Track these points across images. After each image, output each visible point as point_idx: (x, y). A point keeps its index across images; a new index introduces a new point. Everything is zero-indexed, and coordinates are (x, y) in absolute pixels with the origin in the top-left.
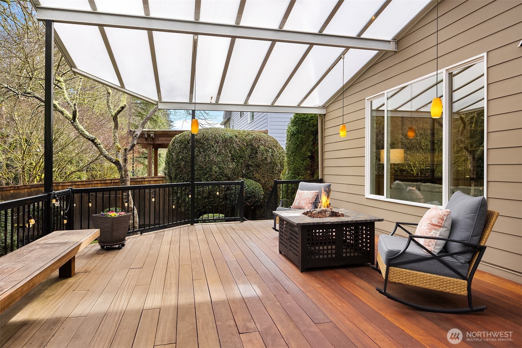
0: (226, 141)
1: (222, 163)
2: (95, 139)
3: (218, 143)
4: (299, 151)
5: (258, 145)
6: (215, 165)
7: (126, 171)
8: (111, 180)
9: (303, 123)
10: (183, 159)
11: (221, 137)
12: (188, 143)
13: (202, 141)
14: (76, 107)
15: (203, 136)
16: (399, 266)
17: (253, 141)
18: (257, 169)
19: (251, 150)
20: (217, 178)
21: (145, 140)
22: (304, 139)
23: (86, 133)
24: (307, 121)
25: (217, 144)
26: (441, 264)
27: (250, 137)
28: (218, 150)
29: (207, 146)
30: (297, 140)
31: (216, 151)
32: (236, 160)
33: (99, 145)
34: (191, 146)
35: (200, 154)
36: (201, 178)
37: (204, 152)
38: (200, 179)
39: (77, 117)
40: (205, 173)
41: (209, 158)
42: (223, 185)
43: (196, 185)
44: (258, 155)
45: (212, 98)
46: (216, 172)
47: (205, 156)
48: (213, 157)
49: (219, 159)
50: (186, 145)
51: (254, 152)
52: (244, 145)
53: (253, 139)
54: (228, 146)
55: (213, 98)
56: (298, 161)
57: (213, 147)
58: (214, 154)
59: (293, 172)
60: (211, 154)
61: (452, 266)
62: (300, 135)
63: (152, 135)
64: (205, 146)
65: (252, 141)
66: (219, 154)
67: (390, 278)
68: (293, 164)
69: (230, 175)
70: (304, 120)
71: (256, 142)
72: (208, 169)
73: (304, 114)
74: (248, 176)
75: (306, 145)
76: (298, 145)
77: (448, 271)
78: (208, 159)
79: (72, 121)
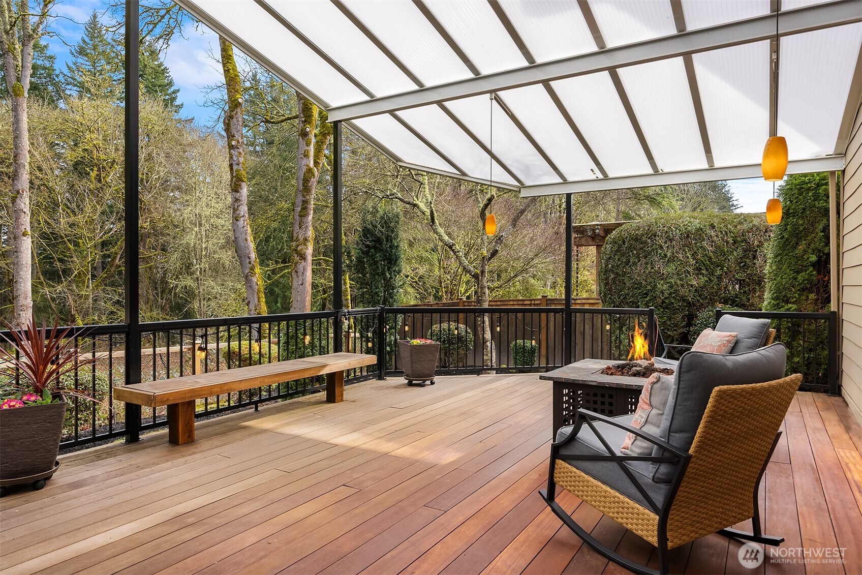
0: (688, 236)
1: (675, 276)
2: (454, 245)
3: (671, 240)
4: (790, 253)
5: (759, 241)
6: (662, 279)
7: (483, 288)
8: (531, 300)
9: (801, 194)
10: (613, 270)
11: (680, 230)
12: (624, 242)
13: (644, 239)
14: (432, 206)
15: (649, 229)
16: (570, 461)
17: (751, 234)
18: (757, 287)
19: (745, 251)
20: (665, 303)
21: (591, 240)
22: (801, 228)
23: (444, 238)
24: (809, 189)
25: (671, 242)
26: (623, 473)
27: (745, 226)
28: (669, 254)
29: (651, 247)
30: (785, 230)
31: (666, 256)
32: (707, 270)
33: (457, 253)
34: (626, 247)
35: (639, 261)
36: (639, 301)
37: (646, 257)
38: (636, 303)
39: (436, 218)
40: (645, 294)
41: (652, 268)
42: (617, 314)
43: (573, 312)
44: (758, 260)
45: (592, 170)
46: (662, 293)
47: (647, 264)
48: (659, 265)
49: (671, 268)
50: (620, 246)
51: (750, 255)
52: (727, 243)
53: (750, 230)
54: (690, 245)
55: (594, 170)
56: (785, 274)
57: (661, 247)
58: (661, 261)
59: (775, 295)
60: (656, 261)
61: (640, 481)
62: (793, 219)
63: (598, 231)
64: (648, 247)
65: (747, 234)
66: (672, 260)
67: (556, 478)
68: (775, 280)
69: (692, 298)
70: (803, 188)
71: (756, 235)
72: (649, 287)
73: (805, 175)
74: (737, 301)
75: (805, 240)
76: (787, 239)
77: (633, 489)
78: (649, 269)
79: (431, 224)
